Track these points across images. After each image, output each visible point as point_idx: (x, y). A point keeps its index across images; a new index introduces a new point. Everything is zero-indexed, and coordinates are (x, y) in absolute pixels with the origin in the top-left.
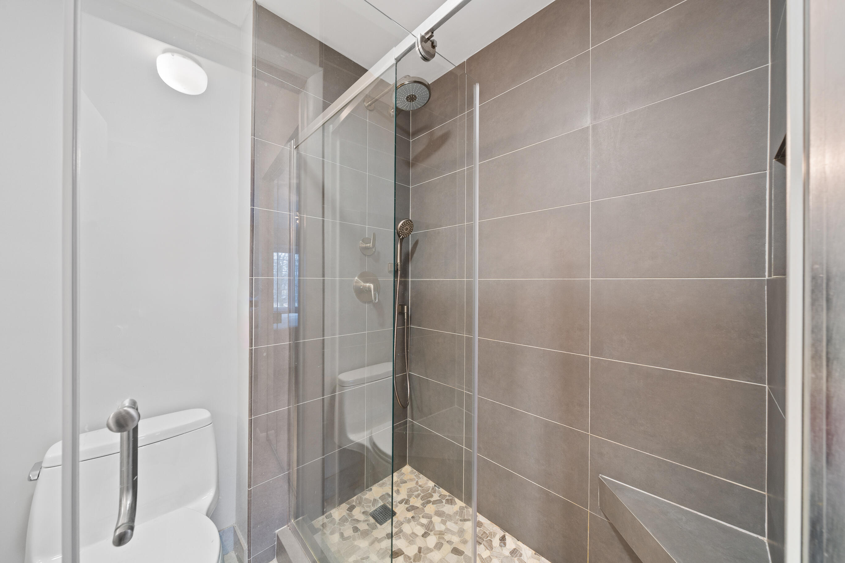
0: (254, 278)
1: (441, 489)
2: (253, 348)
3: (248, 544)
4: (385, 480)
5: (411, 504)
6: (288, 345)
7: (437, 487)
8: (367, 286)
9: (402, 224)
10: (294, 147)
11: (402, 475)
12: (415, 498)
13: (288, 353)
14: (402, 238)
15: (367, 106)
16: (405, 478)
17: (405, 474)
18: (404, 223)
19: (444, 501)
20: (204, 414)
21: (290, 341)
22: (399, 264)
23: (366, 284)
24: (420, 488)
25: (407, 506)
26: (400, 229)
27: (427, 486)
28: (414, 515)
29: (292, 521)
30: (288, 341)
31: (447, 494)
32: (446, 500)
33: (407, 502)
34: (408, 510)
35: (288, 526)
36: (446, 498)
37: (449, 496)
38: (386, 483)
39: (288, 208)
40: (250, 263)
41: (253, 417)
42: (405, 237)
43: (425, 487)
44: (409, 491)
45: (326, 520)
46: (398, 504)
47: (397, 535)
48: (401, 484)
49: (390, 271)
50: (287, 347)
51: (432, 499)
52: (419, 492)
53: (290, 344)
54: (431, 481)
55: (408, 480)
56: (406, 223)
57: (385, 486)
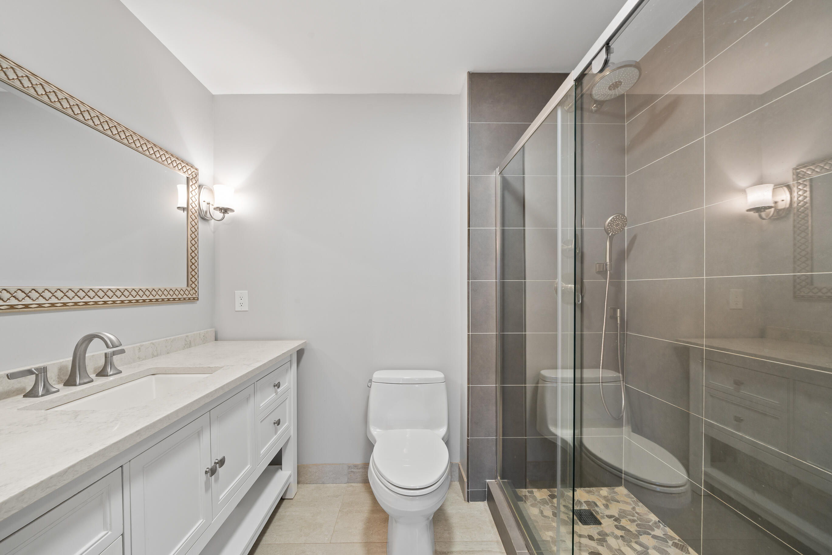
0: (470, 281)
1: (667, 529)
2: (470, 333)
3: (467, 478)
4: (593, 490)
5: (621, 524)
6: (495, 335)
7: (662, 524)
8: (569, 287)
9: (611, 220)
10: (499, 174)
11: (615, 493)
12: (629, 521)
13: (495, 341)
14: (611, 235)
15: (568, 110)
16: (618, 497)
17: (618, 494)
18: (613, 218)
19: (670, 543)
20: (440, 375)
21: (496, 332)
22: (608, 263)
23: (568, 285)
24: (636, 515)
25: (616, 523)
26: (608, 225)
27: (647, 517)
28: (624, 536)
29: (499, 478)
30: (495, 331)
31: (678, 538)
32: (673, 542)
33: (616, 520)
34: (617, 527)
35: (496, 481)
36: (674, 541)
37: (679, 540)
38: (594, 492)
39: (494, 224)
40: (468, 270)
41: (470, 386)
42: (616, 234)
43: (644, 517)
44: (621, 511)
45: (527, 494)
46: (605, 517)
47: (599, 541)
48: (612, 501)
49: (599, 271)
50: (495, 336)
51: (653, 533)
52: (635, 518)
53: (496, 334)
54: (654, 514)
55: (622, 501)
56: (617, 218)
57: (592, 494)
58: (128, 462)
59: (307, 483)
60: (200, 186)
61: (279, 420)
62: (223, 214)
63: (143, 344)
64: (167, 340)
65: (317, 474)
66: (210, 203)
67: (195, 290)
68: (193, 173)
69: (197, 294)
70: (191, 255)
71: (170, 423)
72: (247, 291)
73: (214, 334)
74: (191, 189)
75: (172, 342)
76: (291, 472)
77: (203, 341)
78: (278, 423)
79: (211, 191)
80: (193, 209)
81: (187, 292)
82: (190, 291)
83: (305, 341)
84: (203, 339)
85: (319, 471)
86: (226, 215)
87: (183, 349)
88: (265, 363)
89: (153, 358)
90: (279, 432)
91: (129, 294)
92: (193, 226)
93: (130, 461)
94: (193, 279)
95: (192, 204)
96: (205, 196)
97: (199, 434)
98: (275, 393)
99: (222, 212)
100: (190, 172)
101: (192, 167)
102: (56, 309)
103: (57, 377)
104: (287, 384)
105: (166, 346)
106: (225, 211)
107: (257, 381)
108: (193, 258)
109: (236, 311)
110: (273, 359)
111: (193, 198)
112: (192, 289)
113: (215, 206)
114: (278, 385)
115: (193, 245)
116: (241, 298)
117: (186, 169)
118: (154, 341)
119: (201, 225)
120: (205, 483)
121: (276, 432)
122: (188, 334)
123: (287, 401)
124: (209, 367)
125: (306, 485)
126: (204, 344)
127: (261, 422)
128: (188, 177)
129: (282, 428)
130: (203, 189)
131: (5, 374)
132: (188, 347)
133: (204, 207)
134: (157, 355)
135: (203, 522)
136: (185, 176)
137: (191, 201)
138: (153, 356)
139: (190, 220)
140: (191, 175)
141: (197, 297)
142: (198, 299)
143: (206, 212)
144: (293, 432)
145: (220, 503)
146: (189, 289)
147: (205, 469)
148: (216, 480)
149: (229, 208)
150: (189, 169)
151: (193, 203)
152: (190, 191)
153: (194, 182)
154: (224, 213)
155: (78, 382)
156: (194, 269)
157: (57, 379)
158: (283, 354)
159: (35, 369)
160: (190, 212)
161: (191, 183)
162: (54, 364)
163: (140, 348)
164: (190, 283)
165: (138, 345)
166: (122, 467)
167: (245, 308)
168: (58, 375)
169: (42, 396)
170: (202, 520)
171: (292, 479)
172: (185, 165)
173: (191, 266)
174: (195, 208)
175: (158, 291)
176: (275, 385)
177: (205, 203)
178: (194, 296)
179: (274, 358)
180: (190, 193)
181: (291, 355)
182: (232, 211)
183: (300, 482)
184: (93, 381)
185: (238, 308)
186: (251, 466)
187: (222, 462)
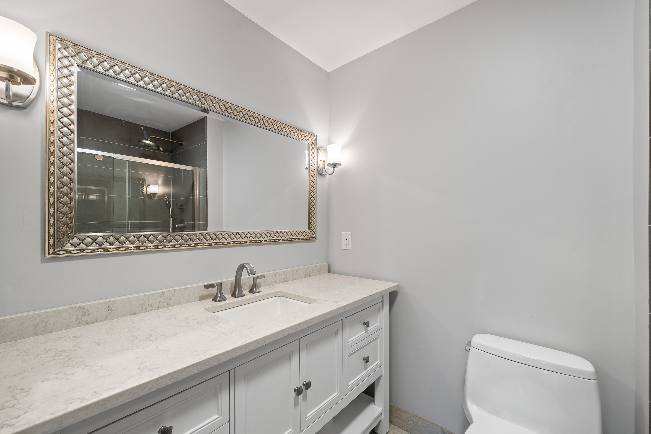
58: (233, 369)
59: (399, 427)
60: (318, 149)
61: (368, 357)
62: (333, 169)
63: (278, 271)
64: (293, 270)
65: (409, 422)
66: (325, 161)
67: (314, 232)
68: (313, 140)
69: (315, 235)
70: (311, 204)
71: (259, 347)
72: (351, 233)
73: (328, 267)
74: (311, 153)
75: (296, 271)
76: (382, 409)
77: (319, 272)
78: (367, 360)
79: (326, 151)
80: (313, 168)
81: (308, 234)
82: (310, 232)
83: (398, 284)
84: (319, 271)
85: (411, 420)
86: (336, 169)
87: (305, 278)
88: (350, 303)
89: (284, 283)
90: (368, 369)
91: (265, 235)
92: (313, 182)
93: (235, 368)
94: (313, 223)
95: (312, 165)
96: (321, 156)
97: (290, 356)
98: (365, 331)
99: (332, 167)
100: (310, 140)
101: (312, 135)
102: (230, 246)
103: (230, 289)
104: (378, 324)
105: (293, 275)
106: (334, 165)
107: (345, 318)
108: (312, 206)
109: (343, 249)
110: (358, 301)
111: (313, 160)
112: (311, 231)
113: (328, 163)
114: (367, 324)
115: (313, 196)
116: (347, 239)
117: (307, 138)
118: (284, 270)
119: (319, 180)
120: (294, 399)
121: (366, 368)
122: (308, 266)
123: (378, 340)
124: (309, 298)
125: (398, 428)
126: (320, 274)
127: (349, 356)
128: (309, 144)
129: (371, 367)
130: (320, 150)
131: (203, 285)
132: (308, 276)
133: (321, 165)
134: (287, 281)
135: (292, 432)
136: (307, 143)
137: (311, 162)
138: (284, 281)
139: (311, 176)
140: (311, 141)
141: (315, 237)
142: (316, 239)
143: (323, 169)
144: (384, 371)
145: (307, 420)
146: (309, 231)
147: (294, 387)
148: (305, 398)
149: (337, 163)
150: (309, 138)
151: (313, 163)
152: (311, 154)
153: (314, 146)
154: (334, 167)
155: (237, 296)
156: (313, 215)
157: (230, 291)
158: (370, 295)
159: (216, 284)
160: (310, 171)
161: (311, 148)
162: (228, 281)
163: (276, 275)
164: (311, 226)
165: (275, 272)
166: (229, 371)
167: (349, 247)
168: (231, 288)
169: (219, 301)
170: (291, 430)
171: (382, 417)
172: (307, 135)
173: (311, 213)
174: (314, 167)
175: (284, 233)
176: (364, 324)
177: (322, 162)
178: (313, 236)
179: (360, 300)
180: (310, 155)
181: (383, 296)
182: (340, 165)
183: (393, 423)
184: (244, 296)
185: (344, 247)
186: (338, 395)
187: (308, 385)
